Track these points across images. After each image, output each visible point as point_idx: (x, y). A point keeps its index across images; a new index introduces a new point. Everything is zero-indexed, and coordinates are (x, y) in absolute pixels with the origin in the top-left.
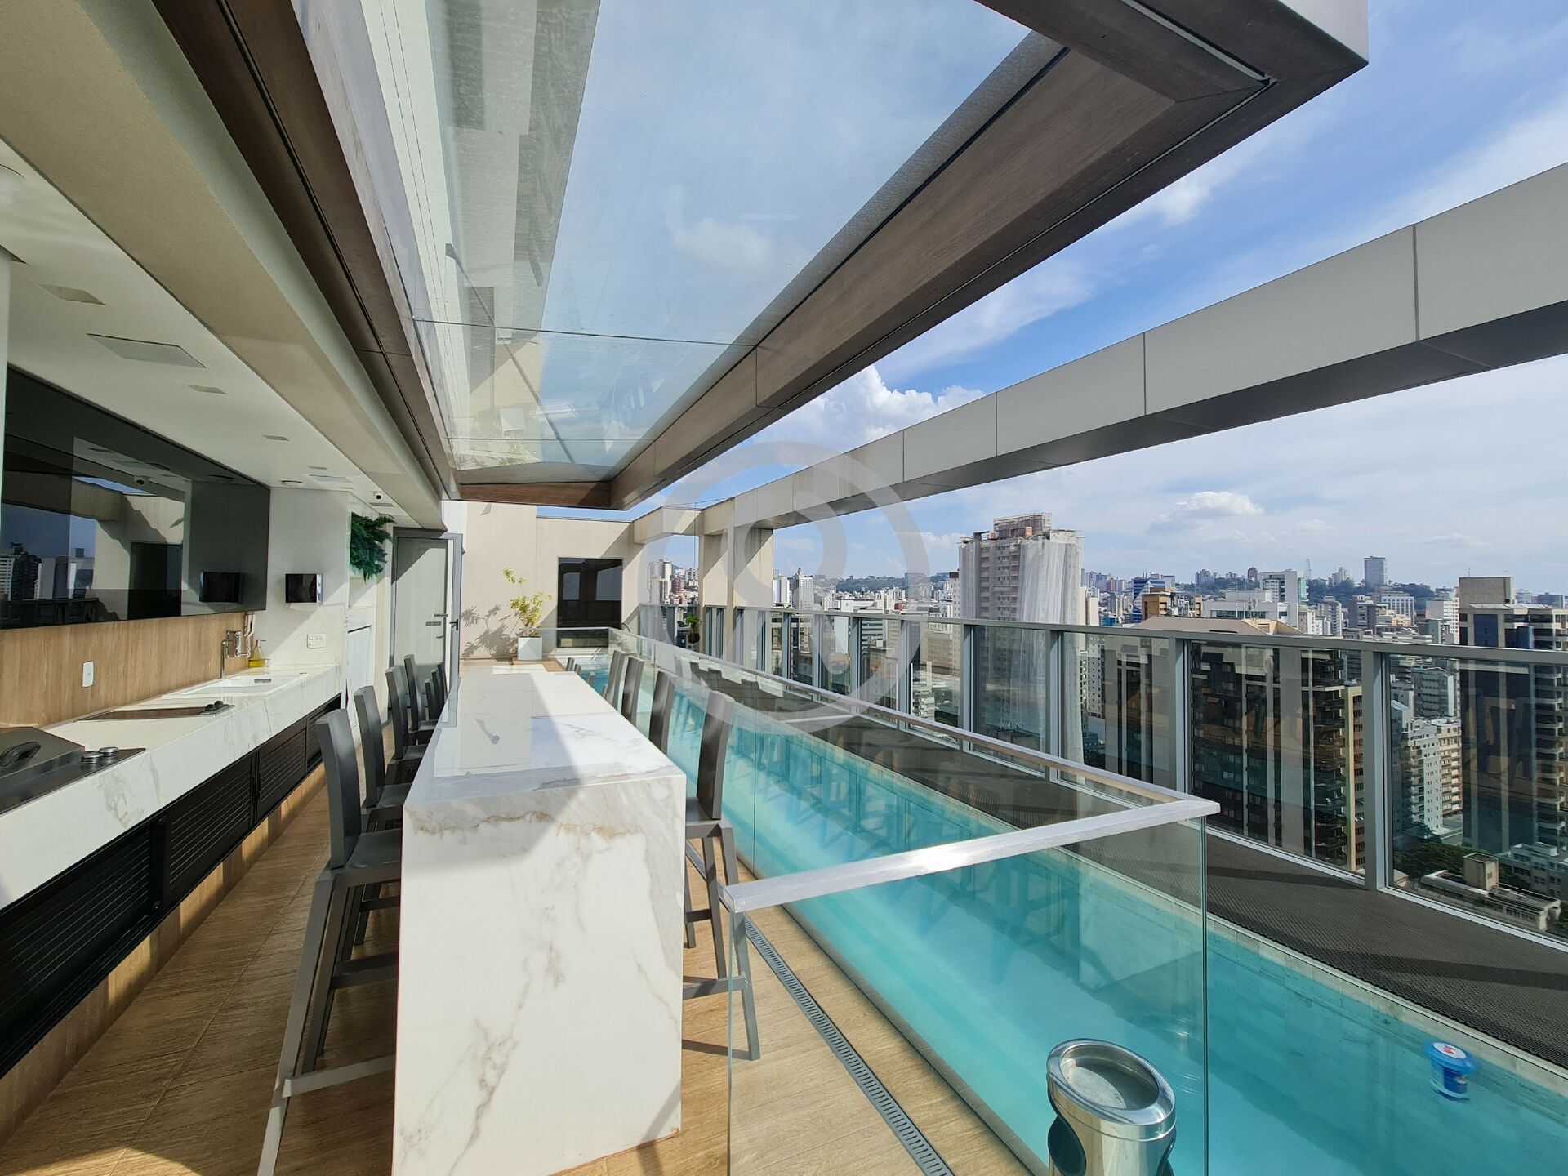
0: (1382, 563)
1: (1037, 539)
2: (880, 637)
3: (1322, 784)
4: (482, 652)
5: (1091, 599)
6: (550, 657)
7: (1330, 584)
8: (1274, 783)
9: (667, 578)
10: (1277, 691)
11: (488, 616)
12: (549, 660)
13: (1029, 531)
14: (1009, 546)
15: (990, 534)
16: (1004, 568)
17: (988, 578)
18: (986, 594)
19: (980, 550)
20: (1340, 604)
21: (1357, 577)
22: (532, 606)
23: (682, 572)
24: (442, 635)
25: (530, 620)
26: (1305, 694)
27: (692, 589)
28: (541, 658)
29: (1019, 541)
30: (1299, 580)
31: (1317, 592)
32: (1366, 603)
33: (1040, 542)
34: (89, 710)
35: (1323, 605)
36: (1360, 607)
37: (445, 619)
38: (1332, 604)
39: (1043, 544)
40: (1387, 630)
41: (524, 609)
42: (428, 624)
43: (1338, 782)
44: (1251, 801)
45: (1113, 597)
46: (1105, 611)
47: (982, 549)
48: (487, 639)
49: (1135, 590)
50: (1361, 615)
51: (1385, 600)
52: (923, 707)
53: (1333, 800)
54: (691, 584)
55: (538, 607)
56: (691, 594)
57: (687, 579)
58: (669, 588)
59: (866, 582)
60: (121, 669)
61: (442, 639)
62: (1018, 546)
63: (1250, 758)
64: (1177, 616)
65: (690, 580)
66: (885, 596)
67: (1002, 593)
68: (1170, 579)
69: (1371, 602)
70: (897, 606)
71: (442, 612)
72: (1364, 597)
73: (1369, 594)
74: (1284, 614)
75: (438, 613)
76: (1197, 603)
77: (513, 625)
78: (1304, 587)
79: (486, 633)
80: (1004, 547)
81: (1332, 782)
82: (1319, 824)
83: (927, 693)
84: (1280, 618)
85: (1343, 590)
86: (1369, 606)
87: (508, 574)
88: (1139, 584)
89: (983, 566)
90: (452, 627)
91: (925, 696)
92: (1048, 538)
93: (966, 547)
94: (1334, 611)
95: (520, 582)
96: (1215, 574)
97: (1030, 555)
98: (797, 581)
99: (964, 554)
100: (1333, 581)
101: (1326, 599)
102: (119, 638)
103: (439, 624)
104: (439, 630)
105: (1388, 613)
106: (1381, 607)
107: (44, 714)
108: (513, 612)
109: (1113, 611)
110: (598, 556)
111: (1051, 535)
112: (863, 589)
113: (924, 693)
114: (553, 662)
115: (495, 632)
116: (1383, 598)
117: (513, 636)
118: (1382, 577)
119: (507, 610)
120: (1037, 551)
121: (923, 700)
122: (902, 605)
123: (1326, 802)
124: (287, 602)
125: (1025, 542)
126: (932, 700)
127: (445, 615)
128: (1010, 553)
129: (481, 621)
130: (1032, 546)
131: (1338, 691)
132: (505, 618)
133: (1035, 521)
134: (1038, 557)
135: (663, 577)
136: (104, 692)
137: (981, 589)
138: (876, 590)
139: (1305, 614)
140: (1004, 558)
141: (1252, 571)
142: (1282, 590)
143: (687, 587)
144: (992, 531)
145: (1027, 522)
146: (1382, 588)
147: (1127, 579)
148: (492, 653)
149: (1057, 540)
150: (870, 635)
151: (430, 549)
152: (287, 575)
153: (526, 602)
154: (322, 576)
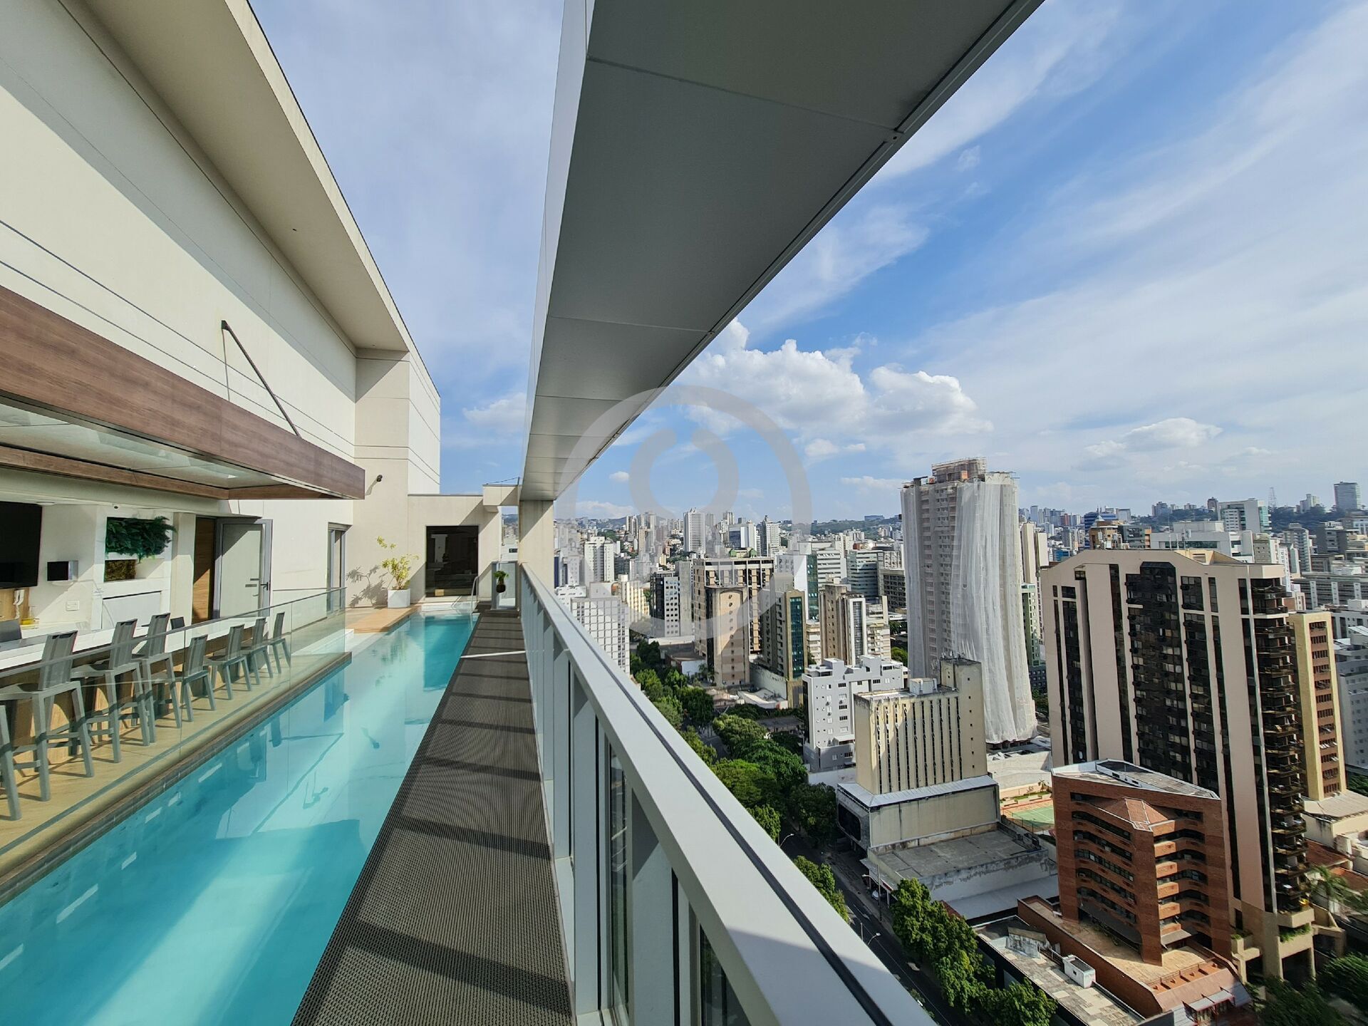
0: (1354, 488)
1: (973, 482)
2: (838, 575)
3: (1270, 712)
4: (365, 602)
5: (1039, 534)
7: (1298, 511)
8: (1219, 709)
10: (1215, 619)
11: (370, 574)
13: (964, 475)
14: (946, 489)
15: (928, 479)
16: (943, 509)
17: (928, 518)
18: (927, 534)
19: (920, 494)
20: (1307, 531)
21: (1328, 504)
22: (401, 565)
24: (257, 594)
25: (400, 576)
26: (1245, 623)
28: (409, 606)
29: (956, 484)
30: (1260, 509)
31: (1280, 519)
32: (1334, 529)
33: (976, 484)
35: (1288, 533)
36: (1328, 533)
37: (260, 582)
38: (1297, 531)
39: (978, 486)
40: (1358, 555)
41: (394, 567)
42: (247, 586)
43: (1288, 709)
44: (1197, 728)
45: (1066, 531)
46: (1060, 544)
47: (922, 492)
48: (369, 592)
49: (1086, 524)
50: (1330, 541)
51: (1357, 525)
52: (878, 637)
53: (1284, 728)
55: (407, 565)
57: (669, 528)
59: (827, 525)
61: (257, 597)
62: (954, 488)
63: (1193, 686)
64: (1109, 549)
65: (672, 529)
66: (844, 538)
67: (942, 532)
68: (1125, 512)
69: (1340, 528)
70: (855, 547)
72: (1333, 523)
73: (1339, 519)
74: (1238, 543)
75: (253, 578)
76: (1146, 535)
77: (388, 580)
78: (1266, 516)
79: (368, 587)
80: (942, 491)
81: (1282, 709)
82: (1269, 751)
83: (882, 625)
84: (1233, 547)
85: (1313, 517)
86: (1338, 532)
87: (380, 541)
88: (1090, 518)
89: (924, 508)
91: (880, 628)
92: (983, 480)
93: (906, 491)
94: (1301, 541)
95: (390, 546)
96: (1172, 506)
97: (966, 496)
98: (765, 527)
99: (905, 498)
100: (1302, 508)
101: (1291, 526)
103: (255, 585)
104: (255, 590)
105: (1359, 537)
106: (1351, 532)
108: (386, 570)
109: (1066, 544)
110: (458, 524)
111: (986, 477)
112: (826, 532)
113: (878, 625)
115: (376, 587)
116: (1355, 523)
118: (1355, 504)
119: (381, 569)
120: (973, 492)
121: (878, 631)
122: (861, 545)
123: (1277, 730)
124: (48, 580)
125: (962, 485)
126: (888, 631)
127: (259, 579)
128: (948, 495)
129: (364, 578)
130: (967, 489)
131: (1282, 618)
132: (382, 575)
133: (970, 466)
134: (974, 499)
135: (649, 527)
137: (922, 529)
138: (835, 532)
139: (1267, 542)
140: (943, 500)
141: (1212, 502)
142: (1243, 519)
144: (931, 476)
145: (962, 466)
146: (1354, 513)
147: (1080, 514)
148: (374, 602)
149: (992, 482)
150: (828, 573)
151: (248, 532)
152: (48, 563)
153: (396, 562)
154: (76, 562)
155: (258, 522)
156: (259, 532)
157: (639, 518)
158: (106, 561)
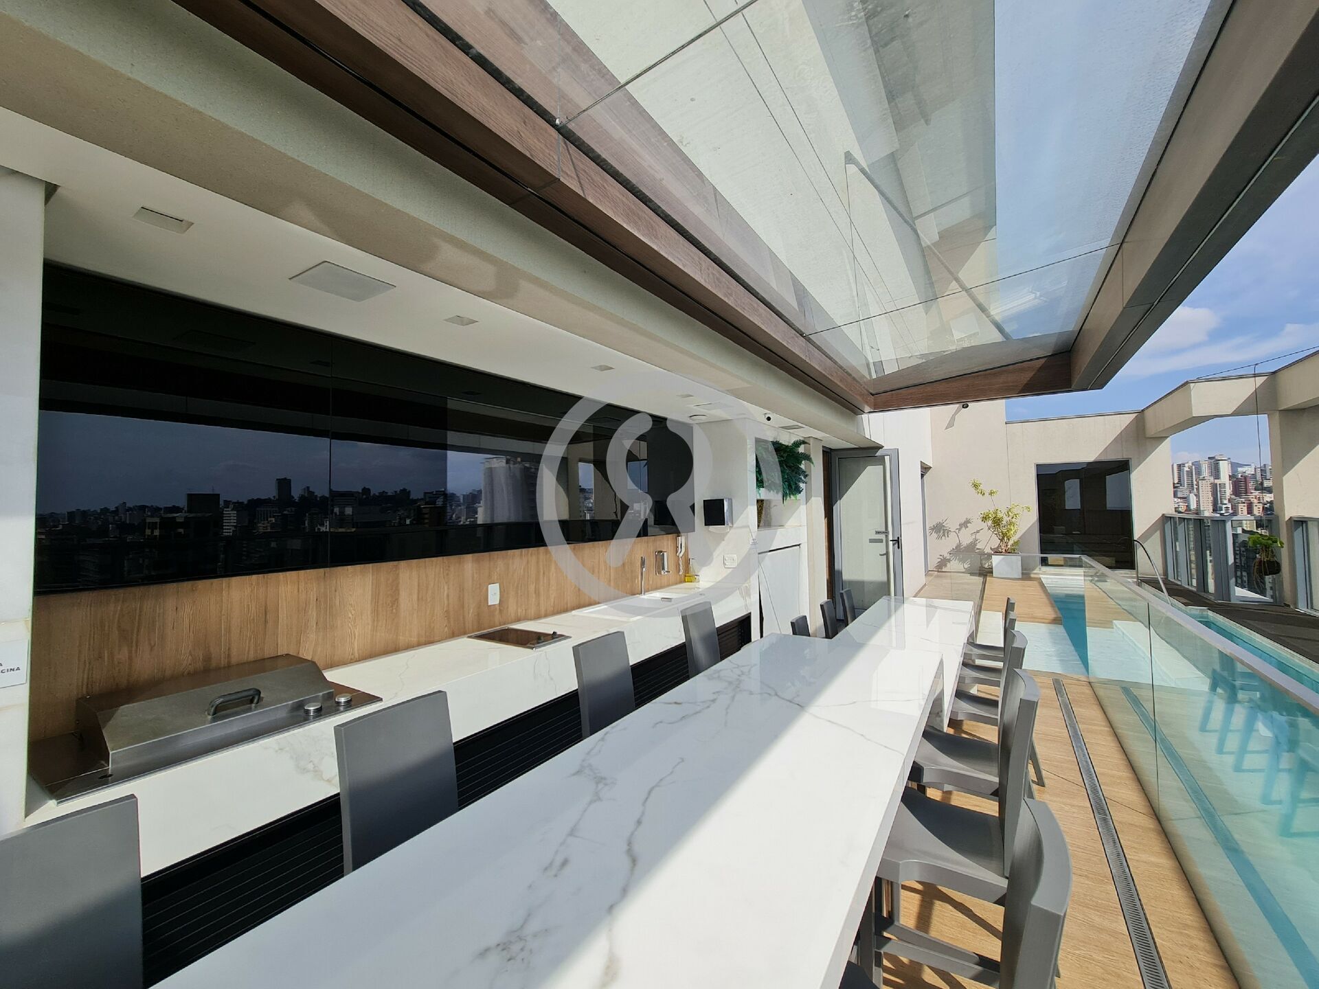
4: (955, 565)
6: (1032, 576)
9: (1225, 478)
11: (959, 530)
12: (1030, 579)
22: (1006, 519)
23: (1249, 471)
24: (885, 552)
25: (1004, 535)
27: (1269, 490)
28: (1020, 577)
34: (497, 623)
37: (887, 536)
41: (997, 522)
42: (872, 541)
48: (960, 552)
54: (1266, 484)
55: (1014, 520)
56: (1268, 497)
57: (1258, 478)
58: (1229, 490)
60: (532, 588)
61: (885, 556)
65: (1264, 479)
71: (884, 530)
75: (879, 530)
77: (987, 541)
79: (959, 546)
87: (976, 486)
90: (894, 545)
95: (991, 493)
102: (528, 562)
103: (881, 541)
104: (881, 548)
107: (446, 629)
108: (984, 525)
110: (1091, 459)
114: (1035, 583)
115: (968, 546)
117: (988, 550)
119: (977, 524)
124: (706, 525)
127: (886, 532)
129: (952, 535)
132: (978, 532)
135: (1217, 476)
136: (512, 608)
143: (1261, 488)
148: (966, 566)
151: (869, 467)
152: (704, 501)
153: (1000, 515)
154: (730, 500)
155: (879, 453)
156: (882, 466)
157: (1197, 465)
158: (758, 501)
